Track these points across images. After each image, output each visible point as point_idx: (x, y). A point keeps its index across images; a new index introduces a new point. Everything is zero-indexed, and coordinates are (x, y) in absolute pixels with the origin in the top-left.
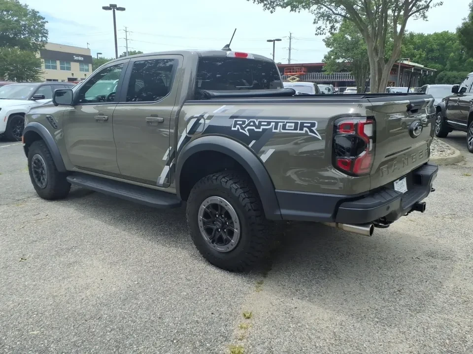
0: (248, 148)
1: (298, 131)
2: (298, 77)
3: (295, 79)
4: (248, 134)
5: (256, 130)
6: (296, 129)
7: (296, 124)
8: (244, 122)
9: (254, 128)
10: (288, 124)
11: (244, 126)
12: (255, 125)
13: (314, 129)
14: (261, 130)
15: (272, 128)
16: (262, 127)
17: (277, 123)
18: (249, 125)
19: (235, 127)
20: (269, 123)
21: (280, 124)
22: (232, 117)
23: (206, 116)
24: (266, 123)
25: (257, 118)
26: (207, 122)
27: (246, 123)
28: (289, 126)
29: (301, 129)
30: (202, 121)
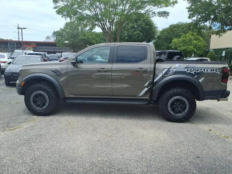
0: (194, 78)
1: (212, 72)
2: (32, 48)
3: (30, 49)
4: (194, 73)
5: (197, 72)
6: (211, 71)
7: (211, 70)
8: (191, 70)
9: (196, 71)
10: (208, 70)
11: (192, 71)
12: (196, 70)
13: (217, 71)
14: (199, 72)
15: (203, 71)
16: (199, 71)
17: (204, 70)
18: (193, 70)
19: (188, 71)
20: (201, 70)
21: (205, 70)
22: (185, 68)
23: (173, 68)
24: (200, 70)
25: (196, 68)
26: (174, 70)
27: (192, 70)
28: (209, 70)
29: (213, 71)
30: (171, 70)
